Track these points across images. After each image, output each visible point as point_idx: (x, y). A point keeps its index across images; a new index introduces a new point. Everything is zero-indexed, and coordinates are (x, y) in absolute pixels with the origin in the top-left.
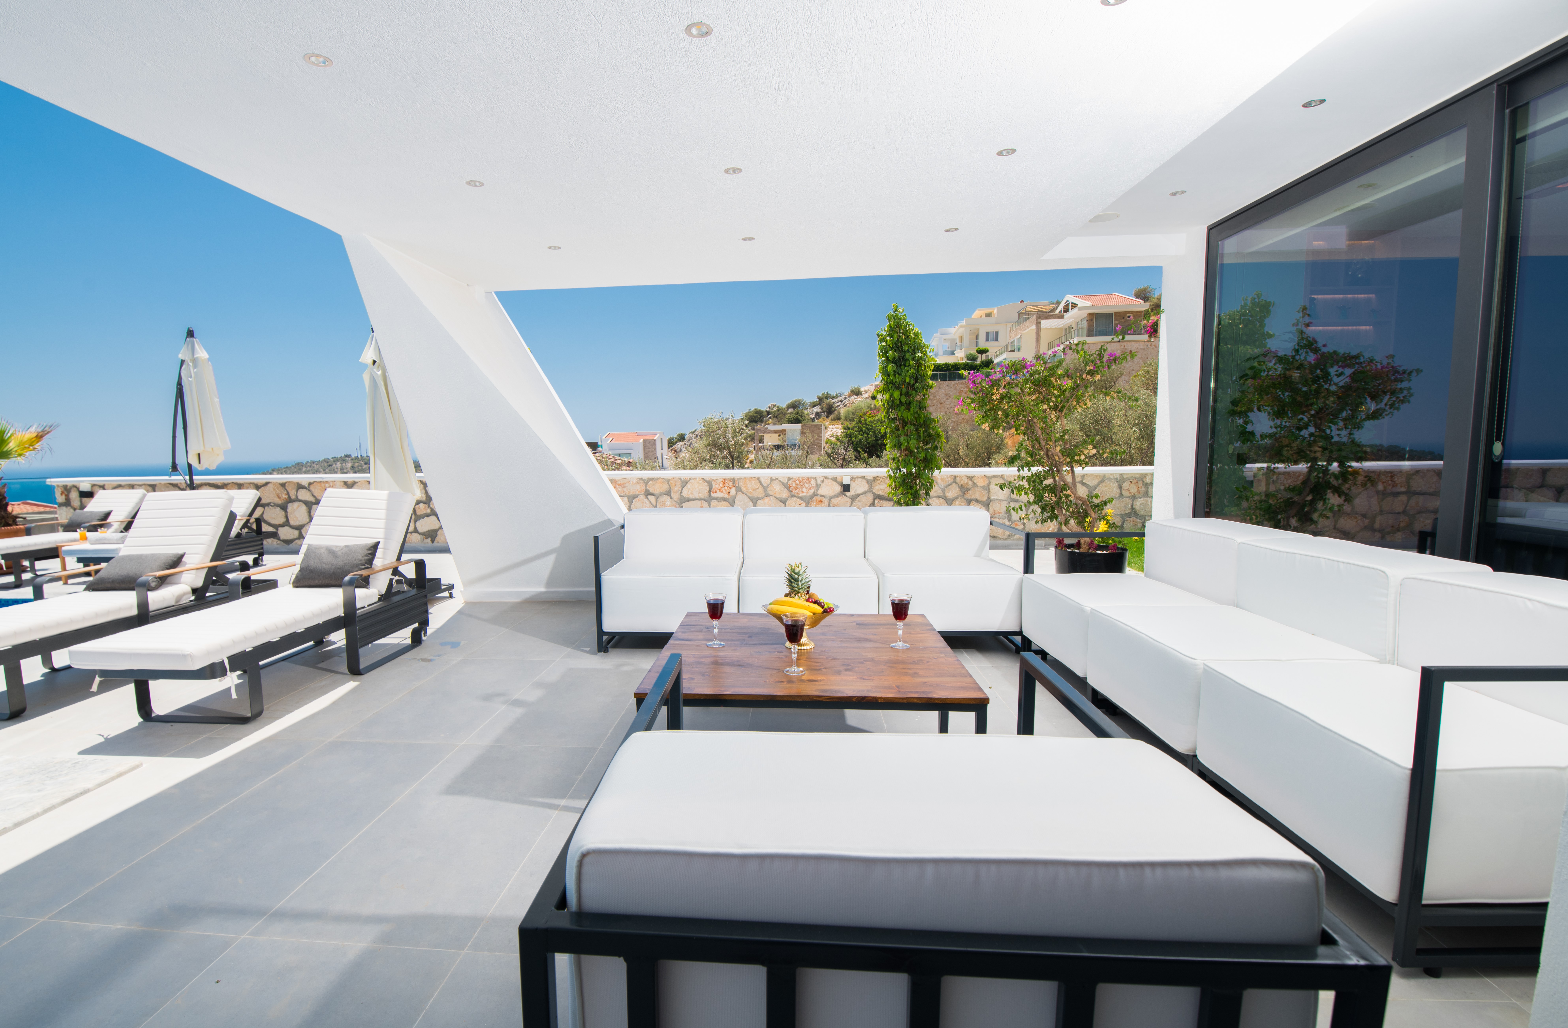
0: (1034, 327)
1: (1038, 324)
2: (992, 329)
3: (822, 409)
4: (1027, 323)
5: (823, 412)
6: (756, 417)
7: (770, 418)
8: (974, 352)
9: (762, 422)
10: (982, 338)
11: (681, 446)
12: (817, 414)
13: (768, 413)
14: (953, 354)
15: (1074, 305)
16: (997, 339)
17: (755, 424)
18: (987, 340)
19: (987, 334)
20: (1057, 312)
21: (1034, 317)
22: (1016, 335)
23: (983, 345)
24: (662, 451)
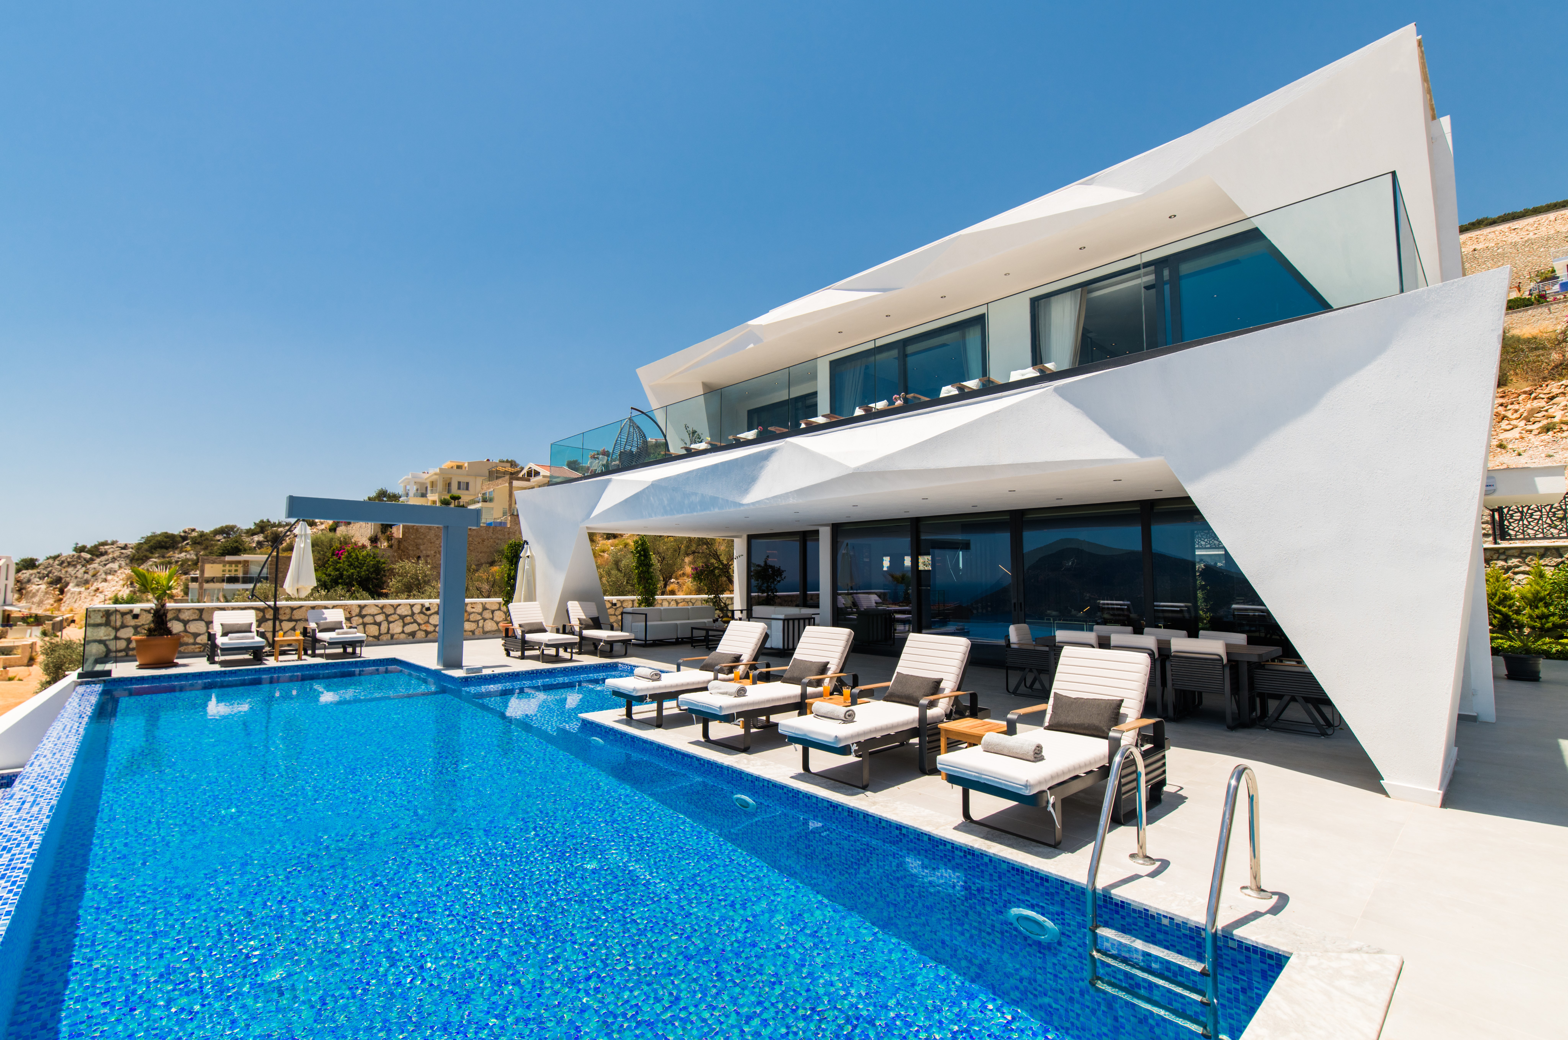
0: (507, 485)
1: (511, 484)
2: (463, 480)
3: (266, 537)
4: (500, 481)
5: (267, 541)
6: (166, 542)
7: (187, 544)
8: (448, 497)
9: (177, 548)
10: (454, 486)
11: (31, 575)
12: (259, 543)
13: (184, 538)
14: (424, 495)
15: (537, 473)
16: (467, 489)
17: (165, 551)
18: (459, 488)
19: (459, 483)
20: (521, 475)
21: (507, 477)
22: (489, 488)
23: (455, 491)
24: (7, 582)
